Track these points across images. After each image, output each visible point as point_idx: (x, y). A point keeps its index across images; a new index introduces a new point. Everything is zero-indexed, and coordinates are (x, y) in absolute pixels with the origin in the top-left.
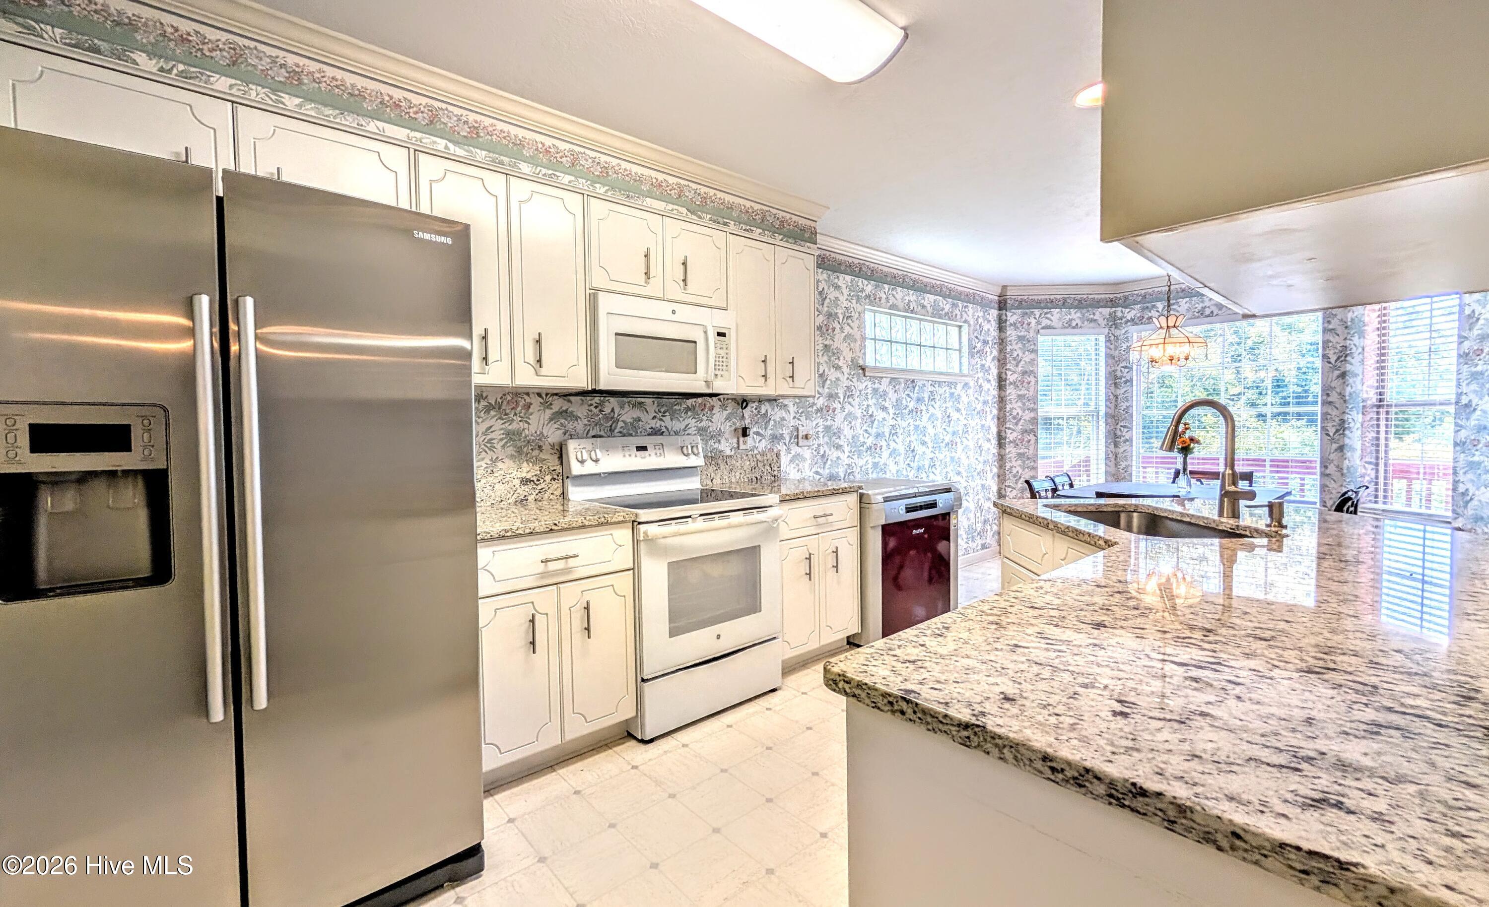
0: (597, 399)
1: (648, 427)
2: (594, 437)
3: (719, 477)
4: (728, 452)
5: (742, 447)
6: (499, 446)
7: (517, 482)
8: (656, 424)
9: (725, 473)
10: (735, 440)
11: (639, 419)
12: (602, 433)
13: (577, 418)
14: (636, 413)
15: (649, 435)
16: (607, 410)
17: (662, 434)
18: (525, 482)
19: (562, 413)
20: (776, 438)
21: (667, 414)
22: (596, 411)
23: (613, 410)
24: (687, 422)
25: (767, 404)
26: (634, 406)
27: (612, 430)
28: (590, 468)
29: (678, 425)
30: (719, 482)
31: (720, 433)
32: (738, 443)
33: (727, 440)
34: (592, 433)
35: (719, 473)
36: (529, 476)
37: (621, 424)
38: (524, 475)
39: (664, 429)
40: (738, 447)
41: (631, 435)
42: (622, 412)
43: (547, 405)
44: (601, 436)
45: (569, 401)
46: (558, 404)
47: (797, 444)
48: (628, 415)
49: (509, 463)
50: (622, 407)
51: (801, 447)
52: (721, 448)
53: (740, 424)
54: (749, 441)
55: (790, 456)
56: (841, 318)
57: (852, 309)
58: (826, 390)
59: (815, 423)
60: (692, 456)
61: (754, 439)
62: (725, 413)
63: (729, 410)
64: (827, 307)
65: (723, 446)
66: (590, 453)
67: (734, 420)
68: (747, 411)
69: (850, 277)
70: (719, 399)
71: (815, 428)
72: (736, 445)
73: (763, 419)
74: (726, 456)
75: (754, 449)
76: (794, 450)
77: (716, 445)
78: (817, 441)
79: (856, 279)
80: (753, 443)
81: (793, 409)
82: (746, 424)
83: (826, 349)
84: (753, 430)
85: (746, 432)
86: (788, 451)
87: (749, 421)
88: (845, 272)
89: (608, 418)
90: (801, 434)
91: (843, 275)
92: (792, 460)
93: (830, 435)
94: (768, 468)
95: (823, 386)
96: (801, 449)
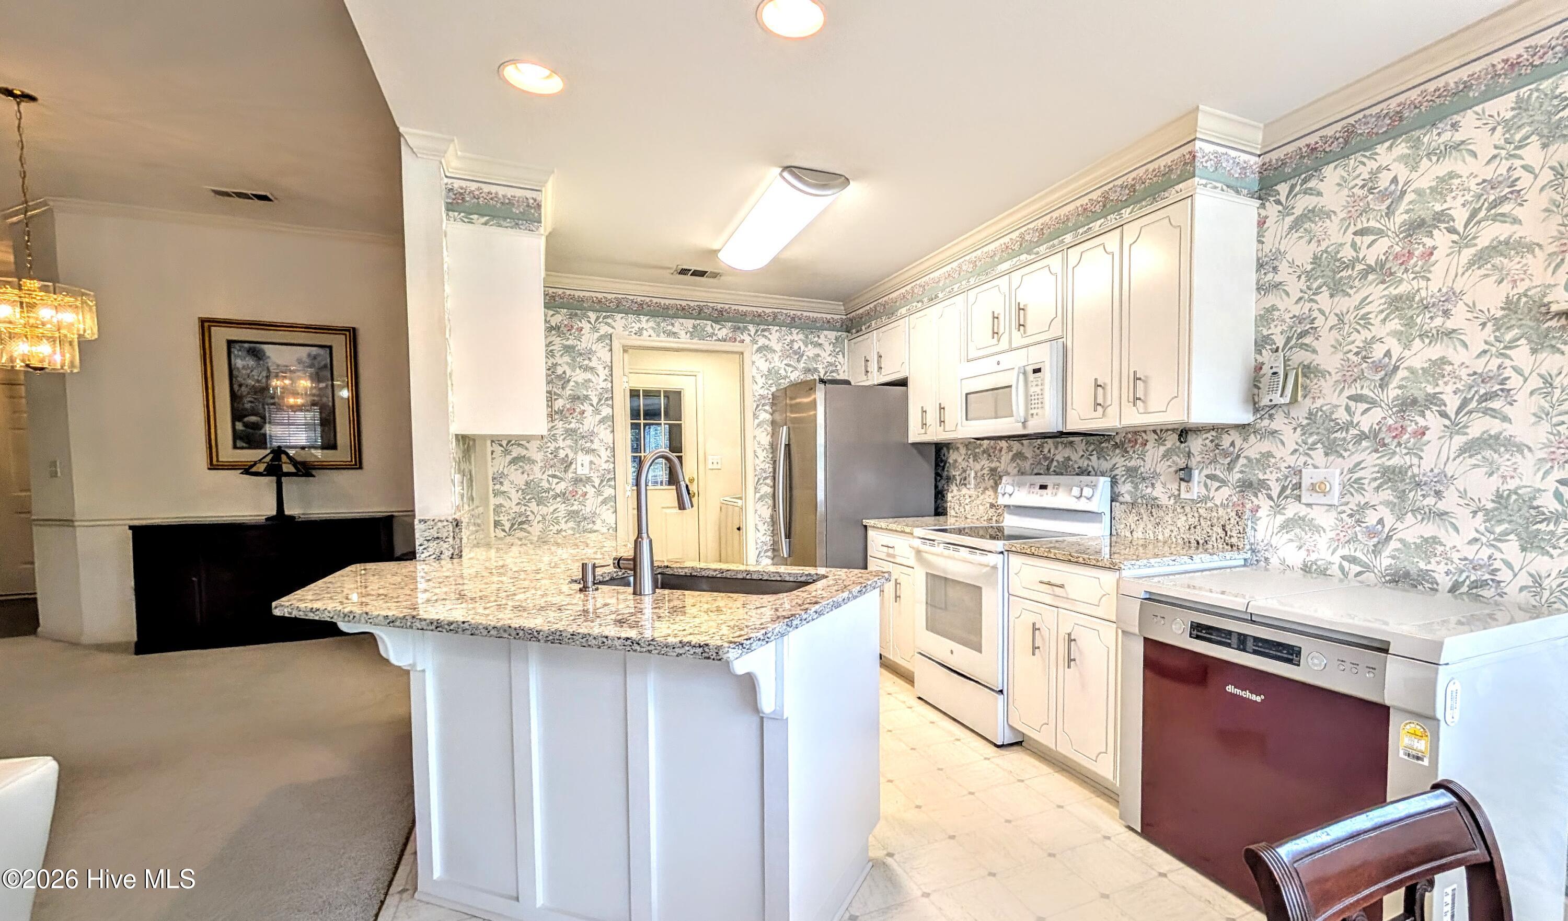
1: (1076, 466)
2: (1036, 474)
3: (1140, 529)
4: (1164, 500)
5: (1183, 494)
6: (986, 479)
7: (988, 505)
8: (1084, 463)
9: (1150, 526)
10: (1176, 485)
11: (1069, 459)
12: (1042, 472)
14: (1067, 452)
15: (1078, 474)
16: (1046, 451)
18: (992, 506)
19: (1019, 455)
20: (1247, 486)
21: (1095, 452)
22: (1038, 450)
23: (1049, 451)
24: (1113, 461)
25: (1232, 432)
27: (1048, 469)
29: (1105, 465)
30: (1140, 535)
31: (1156, 475)
32: (1179, 490)
33: (1164, 485)
34: (1036, 471)
35: (1142, 525)
36: (993, 502)
37: (1055, 463)
38: (991, 501)
39: (1090, 469)
40: (1179, 495)
41: (1062, 474)
42: (1057, 452)
43: (1009, 449)
44: (1040, 474)
46: (1016, 446)
47: (1299, 498)
48: (1060, 454)
50: (1056, 448)
51: (1309, 505)
52: (1155, 494)
53: (1182, 463)
54: (1196, 489)
55: (1280, 519)
56: (1460, 216)
57: (1520, 172)
58: (1393, 392)
59: (1349, 463)
60: (1083, 499)
61: (1206, 485)
62: (1162, 449)
63: (1169, 444)
64: (1407, 212)
65: (1159, 492)
66: (1009, 489)
67: (1175, 458)
68: (1196, 444)
69: (1514, 94)
70: (1155, 432)
71: (1351, 471)
72: (1177, 493)
73: (1226, 454)
74: (1153, 505)
75: (1206, 499)
76: (1293, 509)
77: (1149, 490)
78: (1358, 498)
79: (1545, 85)
80: (1204, 492)
81: (1291, 438)
82: (1193, 463)
83: (1397, 304)
84: (1205, 472)
85: (1185, 474)
86: (1278, 509)
87: (1199, 459)
88: (1487, 96)
89: (1046, 458)
90: (1306, 483)
91: (1478, 109)
92: (1286, 526)
93: (1401, 486)
94: (1220, 531)
95: (1383, 384)
96: (1309, 510)
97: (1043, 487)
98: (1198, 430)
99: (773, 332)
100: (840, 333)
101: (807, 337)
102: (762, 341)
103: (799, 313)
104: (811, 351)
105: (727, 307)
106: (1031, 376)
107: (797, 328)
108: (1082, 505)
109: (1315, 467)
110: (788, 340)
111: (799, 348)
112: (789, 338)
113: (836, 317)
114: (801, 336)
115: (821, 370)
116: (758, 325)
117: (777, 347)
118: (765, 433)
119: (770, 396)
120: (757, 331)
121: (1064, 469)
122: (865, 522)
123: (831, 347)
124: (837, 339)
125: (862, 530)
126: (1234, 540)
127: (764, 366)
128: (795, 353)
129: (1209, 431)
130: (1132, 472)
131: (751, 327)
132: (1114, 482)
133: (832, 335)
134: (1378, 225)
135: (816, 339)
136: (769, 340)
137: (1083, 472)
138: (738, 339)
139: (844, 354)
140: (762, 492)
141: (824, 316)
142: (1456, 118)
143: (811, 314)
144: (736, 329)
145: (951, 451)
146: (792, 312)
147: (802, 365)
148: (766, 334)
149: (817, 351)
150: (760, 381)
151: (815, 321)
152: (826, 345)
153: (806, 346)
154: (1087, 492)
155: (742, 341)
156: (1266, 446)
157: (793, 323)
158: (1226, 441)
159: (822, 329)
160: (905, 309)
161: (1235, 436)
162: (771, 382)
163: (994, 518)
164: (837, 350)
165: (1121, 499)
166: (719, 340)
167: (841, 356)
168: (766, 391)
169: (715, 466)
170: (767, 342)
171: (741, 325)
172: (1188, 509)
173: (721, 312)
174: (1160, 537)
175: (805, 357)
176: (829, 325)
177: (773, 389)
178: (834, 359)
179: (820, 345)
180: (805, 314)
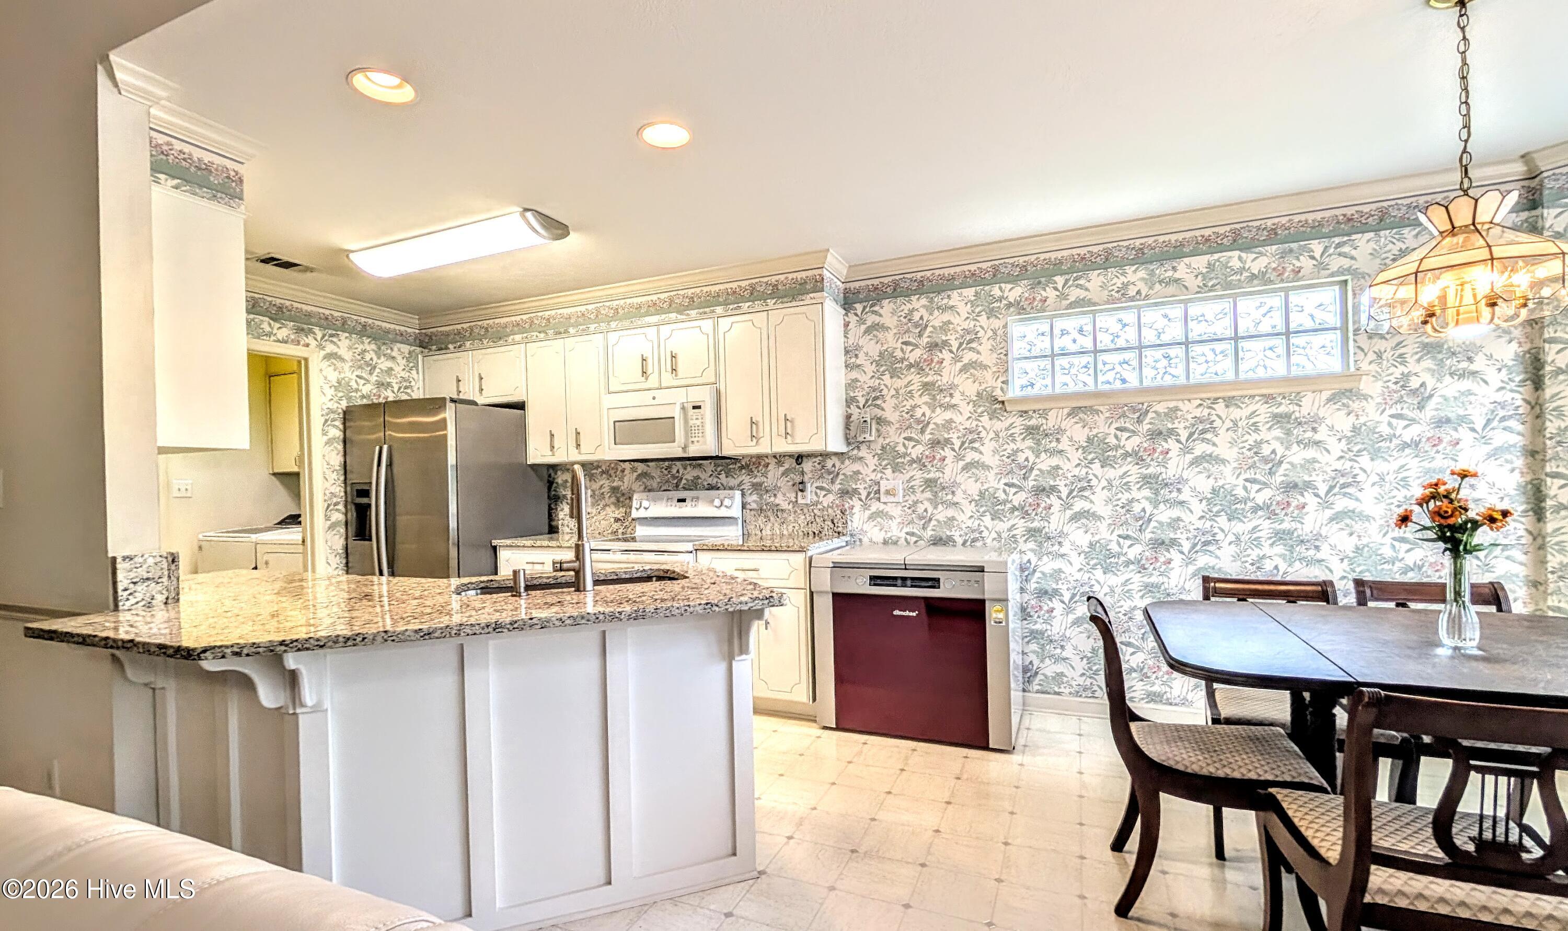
0: (667, 463)
1: (705, 483)
2: (664, 491)
3: (768, 528)
4: (785, 505)
5: (800, 501)
6: (607, 496)
7: (612, 520)
8: (713, 481)
9: (776, 525)
10: (794, 495)
11: (698, 478)
12: (670, 488)
13: (653, 478)
14: (696, 472)
15: (708, 490)
16: (674, 471)
17: (718, 489)
18: (617, 520)
19: (644, 475)
20: (845, 493)
21: (723, 474)
22: (666, 472)
23: (678, 472)
24: (740, 479)
25: (833, 457)
26: (694, 467)
27: (677, 486)
28: (642, 513)
29: (733, 482)
30: (769, 533)
31: (777, 488)
32: (796, 498)
33: (784, 495)
34: (659, 488)
35: (769, 524)
36: (619, 516)
37: (684, 481)
38: (616, 516)
39: (719, 485)
40: (797, 501)
41: (692, 490)
42: (685, 473)
43: (634, 470)
44: (669, 491)
45: (648, 466)
46: (641, 467)
47: (879, 500)
48: (689, 474)
49: (613, 507)
50: (685, 469)
51: (885, 503)
52: (777, 501)
53: (798, 479)
54: (809, 496)
55: (868, 513)
56: (955, 345)
57: (978, 329)
58: (927, 436)
59: (908, 476)
60: (723, 508)
61: (816, 494)
62: (782, 469)
63: (787, 466)
64: (929, 337)
65: (780, 500)
66: (645, 503)
67: (792, 475)
68: (807, 466)
69: (974, 289)
70: (775, 457)
71: (909, 481)
72: (794, 500)
73: (830, 473)
74: (777, 510)
75: (817, 503)
76: (875, 506)
77: (772, 499)
78: (913, 497)
79: (987, 288)
80: (815, 498)
81: (872, 462)
82: (806, 479)
83: (927, 387)
84: (815, 485)
85: (801, 487)
86: (866, 507)
87: (810, 475)
88: (963, 286)
89: (674, 477)
90: (882, 490)
91: (959, 291)
92: (871, 517)
93: (935, 489)
94: (830, 523)
95: (922, 431)
96: (885, 506)
97: (683, 500)
98: (810, 455)
99: (342, 338)
100: (413, 348)
101: (379, 348)
102: (330, 348)
103: (370, 321)
104: (384, 364)
105: (288, 303)
106: (691, 412)
107: (369, 337)
108: (723, 512)
109: (888, 480)
110: (359, 350)
111: (371, 359)
112: (361, 347)
113: (409, 330)
114: (373, 347)
115: (394, 385)
116: (325, 329)
117: (347, 355)
118: (336, 452)
119: (340, 411)
120: (324, 336)
121: (694, 485)
122: (495, 543)
123: (404, 361)
124: (410, 353)
125: (490, 552)
126: (840, 529)
127: (333, 376)
128: (368, 365)
129: (816, 457)
130: (757, 487)
131: (317, 330)
132: (743, 495)
133: (406, 348)
134: (914, 341)
135: (389, 351)
136: (338, 347)
137: (711, 487)
138: (302, 343)
139: (417, 370)
140: (333, 519)
141: (398, 328)
142: (949, 293)
143: (384, 325)
144: (300, 330)
145: (559, 473)
146: (363, 320)
147: (374, 378)
148: (335, 339)
149: (389, 364)
150: (330, 392)
151: (388, 332)
152: (399, 359)
153: (379, 358)
154: (727, 502)
155: (307, 345)
156: (856, 467)
157: (363, 331)
158: (829, 463)
159: (395, 341)
160: (520, 336)
161: (835, 460)
162: (340, 394)
163: (620, 531)
164: (411, 365)
165: (748, 507)
166: (279, 341)
167: (414, 372)
168: (336, 405)
169: (183, 494)
170: (335, 349)
171: (305, 326)
172: (806, 510)
173: (280, 308)
174: (785, 532)
175: (377, 370)
176: (402, 338)
177: (344, 404)
178: (408, 374)
179: (393, 358)
180: (377, 323)
